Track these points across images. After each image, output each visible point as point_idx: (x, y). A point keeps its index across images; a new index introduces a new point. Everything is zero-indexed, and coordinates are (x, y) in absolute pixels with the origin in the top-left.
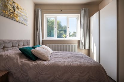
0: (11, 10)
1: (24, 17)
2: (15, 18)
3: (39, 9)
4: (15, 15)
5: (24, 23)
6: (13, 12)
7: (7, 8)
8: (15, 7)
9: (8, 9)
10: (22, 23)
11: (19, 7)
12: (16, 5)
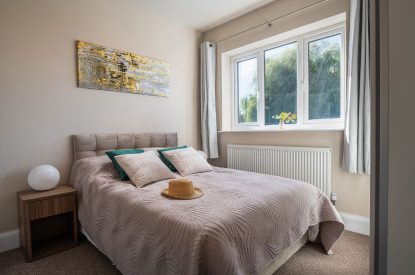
0: (114, 72)
1: (157, 78)
2: (128, 86)
3: (208, 43)
4: (127, 81)
5: (156, 92)
6: (120, 76)
7: (105, 72)
8: (126, 64)
9: (108, 73)
10: (150, 95)
11: (138, 59)
12: (128, 58)
